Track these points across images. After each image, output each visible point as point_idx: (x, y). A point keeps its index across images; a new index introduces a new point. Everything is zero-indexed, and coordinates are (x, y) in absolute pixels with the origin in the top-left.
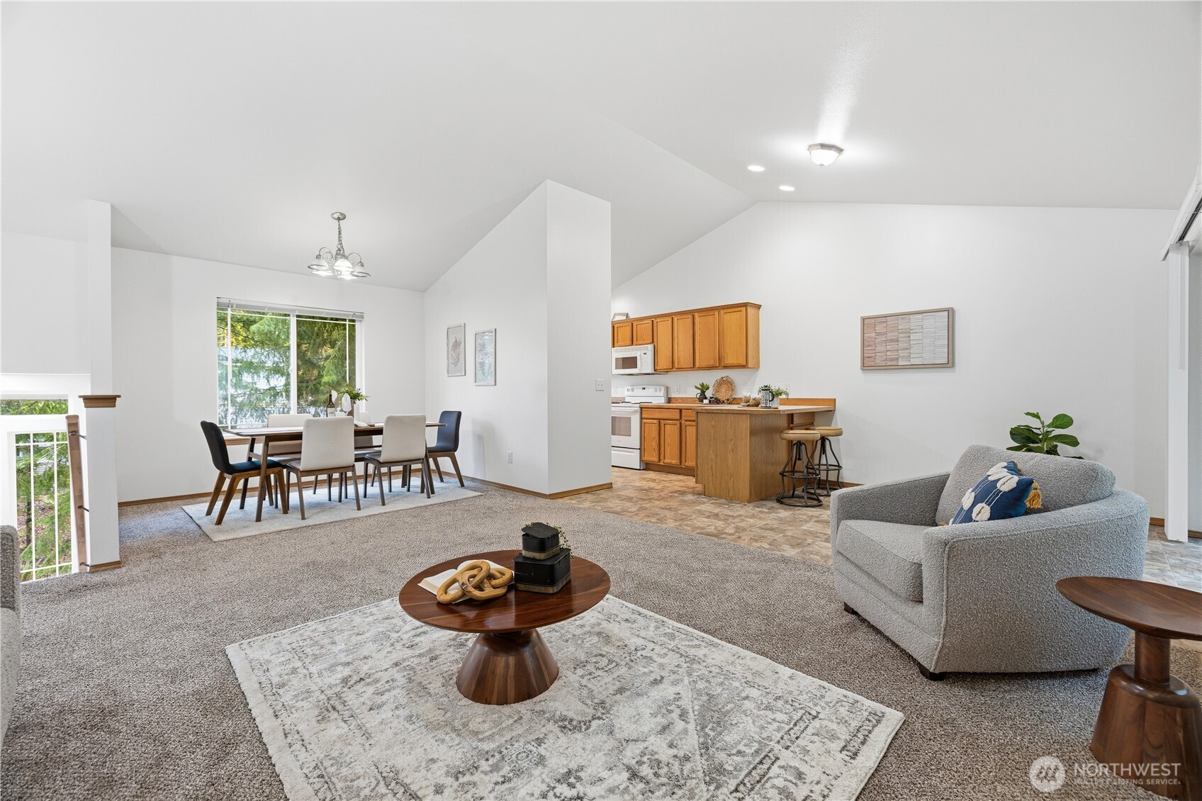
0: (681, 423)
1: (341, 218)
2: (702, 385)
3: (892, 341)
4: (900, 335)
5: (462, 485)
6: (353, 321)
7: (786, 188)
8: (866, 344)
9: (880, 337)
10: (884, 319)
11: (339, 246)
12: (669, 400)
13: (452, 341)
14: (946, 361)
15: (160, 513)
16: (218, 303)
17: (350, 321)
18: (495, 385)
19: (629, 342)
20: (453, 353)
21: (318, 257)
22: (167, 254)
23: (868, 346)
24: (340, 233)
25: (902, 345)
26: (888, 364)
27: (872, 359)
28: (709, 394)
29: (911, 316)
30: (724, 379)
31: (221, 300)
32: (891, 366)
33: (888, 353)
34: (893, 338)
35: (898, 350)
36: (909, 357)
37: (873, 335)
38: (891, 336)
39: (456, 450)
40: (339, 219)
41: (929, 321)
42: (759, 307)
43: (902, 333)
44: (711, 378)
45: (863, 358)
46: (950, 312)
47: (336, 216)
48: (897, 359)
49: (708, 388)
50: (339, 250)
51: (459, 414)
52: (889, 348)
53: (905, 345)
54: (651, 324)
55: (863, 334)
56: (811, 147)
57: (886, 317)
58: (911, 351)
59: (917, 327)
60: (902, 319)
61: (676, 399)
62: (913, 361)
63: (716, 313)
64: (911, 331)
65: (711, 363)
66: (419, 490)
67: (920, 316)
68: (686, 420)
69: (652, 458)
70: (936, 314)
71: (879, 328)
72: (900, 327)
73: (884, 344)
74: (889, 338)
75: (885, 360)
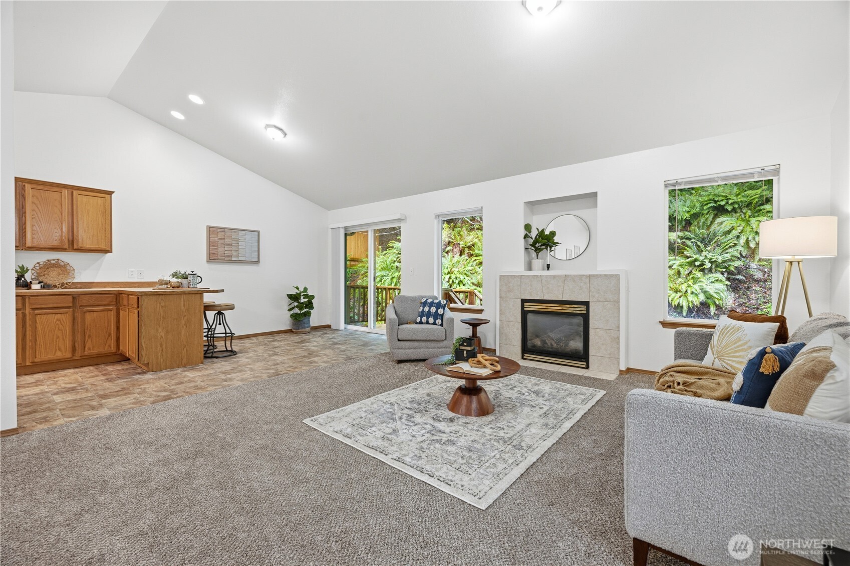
3: (228, 244)
7: (178, 115)
8: (211, 244)
9: (221, 241)
14: (256, 260)
23: (213, 246)
25: (234, 248)
26: (226, 258)
27: (214, 255)
29: (239, 231)
32: (227, 260)
33: (226, 252)
35: (231, 251)
36: (238, 256)
37: (215, 239)
38: (227, 241)
41: (249, 236)
43: (234, 241)
45: (210, 254)
46: (258, 232)
48: (231, 256)
52: (226, 249)
53: (236, 248)
55: (210, 238)
56: (268, 126)
58: (239, 252)
59: (242, 239)
60: (235, 232)
62: (241, 259)
64: (239, 241)
67: (244, 232)
70: (252, 233)
71: (220, 235)
72: (233, 237)
73: (223, 246)
74: (226, 242)
75: (224, 256)
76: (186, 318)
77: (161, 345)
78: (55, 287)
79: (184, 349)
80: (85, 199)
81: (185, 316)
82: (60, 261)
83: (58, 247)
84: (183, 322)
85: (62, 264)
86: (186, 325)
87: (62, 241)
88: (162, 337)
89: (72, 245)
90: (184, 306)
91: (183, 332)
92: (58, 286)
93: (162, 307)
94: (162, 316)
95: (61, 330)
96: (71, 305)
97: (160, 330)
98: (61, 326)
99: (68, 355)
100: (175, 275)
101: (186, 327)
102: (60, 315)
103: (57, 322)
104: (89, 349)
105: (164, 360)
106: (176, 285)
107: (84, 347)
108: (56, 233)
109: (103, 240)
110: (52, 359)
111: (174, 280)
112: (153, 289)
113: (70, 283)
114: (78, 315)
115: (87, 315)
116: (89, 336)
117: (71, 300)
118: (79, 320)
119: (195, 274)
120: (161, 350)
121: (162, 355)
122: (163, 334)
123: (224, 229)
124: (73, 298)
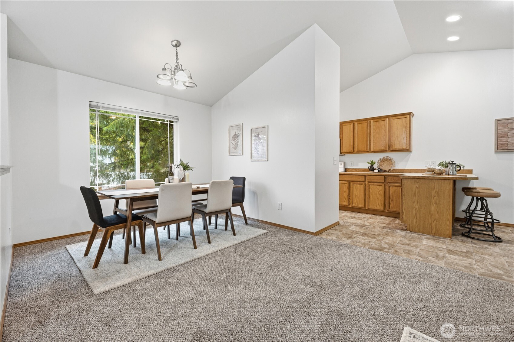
0: (365, 184)
1: (178, 45)
2: (372, 162)
5: (247, 223)
6: (172, 122)
11: (176, 64)
12: (346, 170)
13: (232, 134)
15: (49, 253)
16: (90, 105)
17: (170, 121)
18: (268, 161)
20: (233, 142)
21: (164, 69)
22: (56, 68)
24: (177, 56)
28: (376, 166)
31: (92, 103)
39: (243, 202)
40: (176, 46)
44: (377, 158)
47: (174, 43)
49: (375, 163)
50: (176, 66)
51: (244, 179)
61: (351, 170)
63: (387, 119)
65: (383, 148)
66: (224, 228)
68: (369, 182)
69: (346, 203)
76: (436, 198)
77: (416, 214)
78: (386, 171)
79: (433, 222)
80: (396, 121)
81: (435, 196)
82: (389, 158)
83: (384, 150)
84: (433, 201)
85: (390, 159)
86: (436, 203)
87: (385, 147)
88: (417, 209)
89: (390, 148)
90: (434, 188)
91: (433, 209)
92: (387, 170)
93: (417, 187)
94: (416, 194)
95: (379, 194)
96: (383, 181)
97: (415, 203)
98: (379, 192)
99: (382, 208)
100: (441, 164)
101: (436, 205)
102: (379, 186)
103: (378, 190)
104: (392, 207)
105: (417, 226)
106: (438, 172)
107: (390, 206)
108: (382, 142)
109: (405, 144)
110: (375, 209)
111: (440, 168)
112: (423, 175)
113: (392, 169)
114: (387, 187)
115: (391, 188)
116: (392, 200)
117: (383, 179)
118: (387, 190)
119: (454, 164)
120: (415, 217)
121: (417, 222)
122: (417, 207)
124: (385, 178)
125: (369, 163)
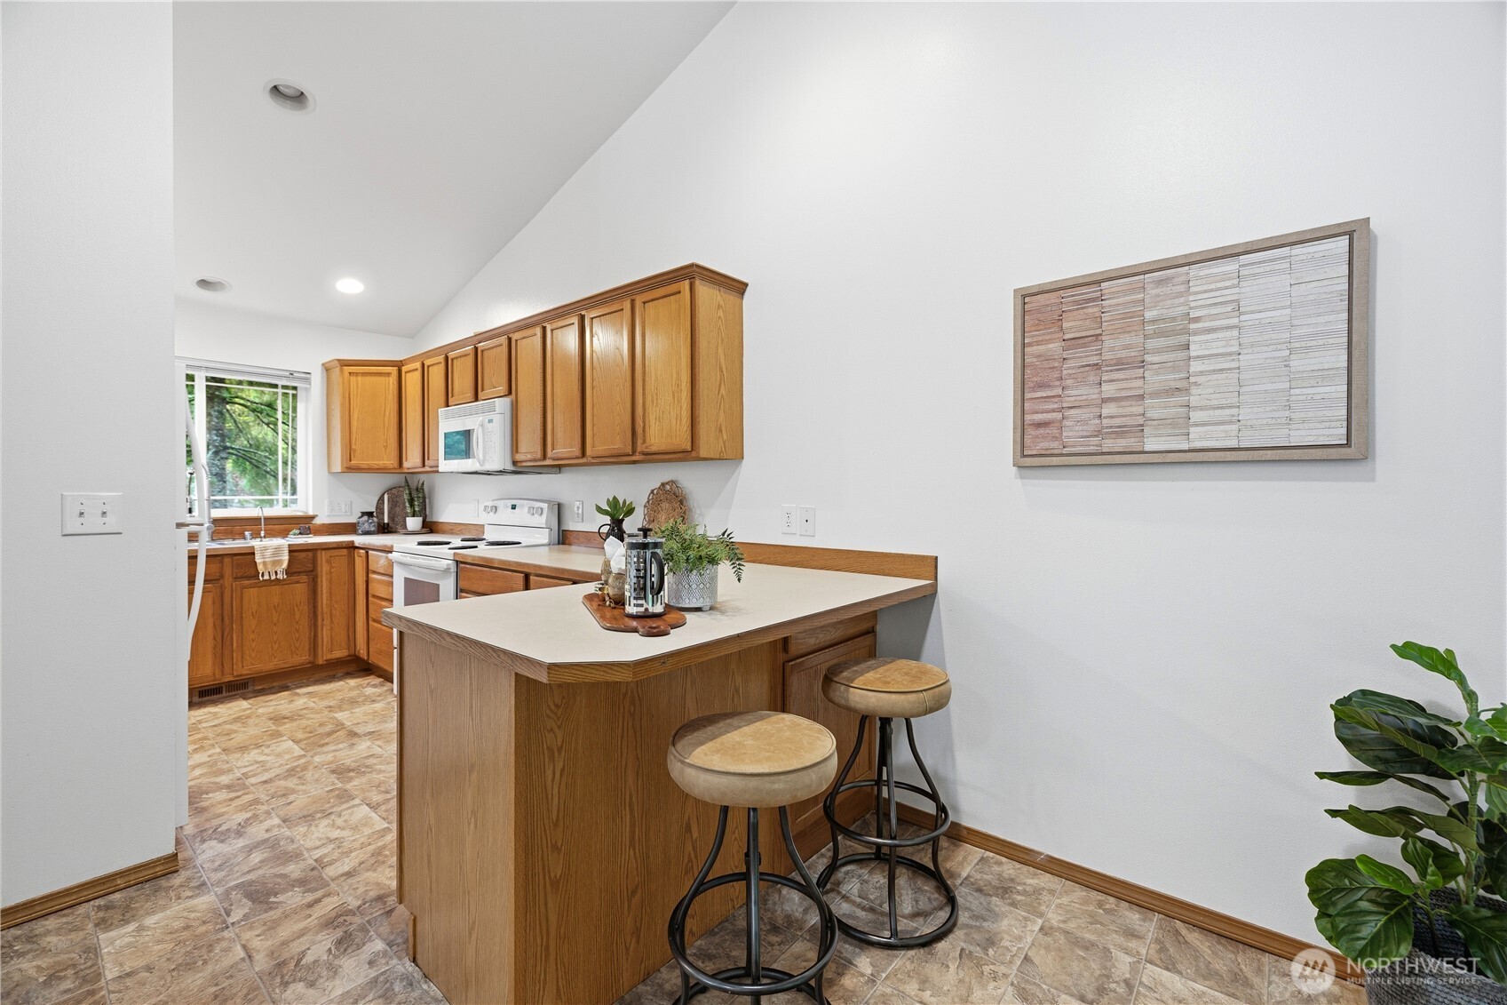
2: (614, 503)
4: (1151, 344)
8: (1032, 379)
9: (1080, 352)
10: (1090, 292)
14: (1337, 434)
19: (470, 395)
23: (1041, 386)
25: (1157, 379)
26: (1109, 444)
27: (1053, 431)
28: (631, 525)
29: (1194, 271)
30: (668, 487)
32: (1120, 454)
33: (1108, 410)
34: (1123, 354)
35: (1142, 397)
36: (1182, 424)
37: (1055, 347)
38: (1113, 347)
41: (1267, 281)
42: (739, 288)
43: (1158, 334)
44: (636, 486)
45: (1022, 428)
46: (1355, 235)
48: (1140, 430)
49: (630, 511)
52: (1108, 390)
53: (1170, 379)
54: (505, 349)
55: (1022, 346)
57: (1099, 282)
58: (1194, 401)
59: (1214, 311)
60: (1160, 282)
62: (1200, 437)
64: (1193, 326)
67: (1230, 266)
70: (1297, 250)
71: (1073, 325)
72: (1149, 315)
73: (1093, 378)
74: (1107, 356)
75: (1098, 433)
123: (1096, 281)
125: (599, 509)
